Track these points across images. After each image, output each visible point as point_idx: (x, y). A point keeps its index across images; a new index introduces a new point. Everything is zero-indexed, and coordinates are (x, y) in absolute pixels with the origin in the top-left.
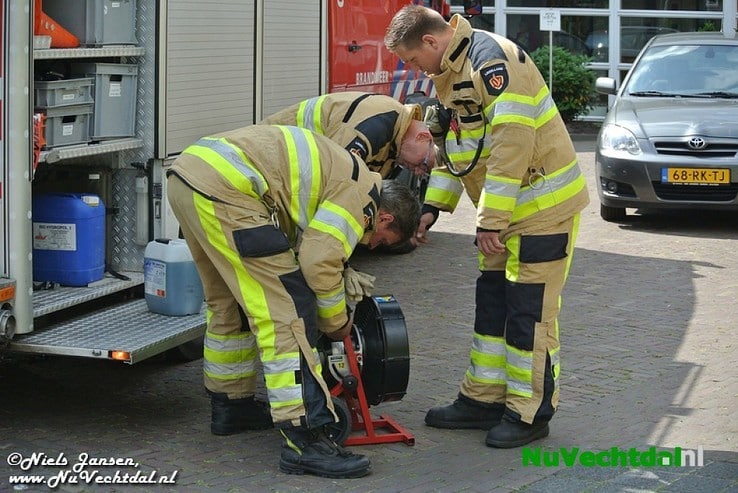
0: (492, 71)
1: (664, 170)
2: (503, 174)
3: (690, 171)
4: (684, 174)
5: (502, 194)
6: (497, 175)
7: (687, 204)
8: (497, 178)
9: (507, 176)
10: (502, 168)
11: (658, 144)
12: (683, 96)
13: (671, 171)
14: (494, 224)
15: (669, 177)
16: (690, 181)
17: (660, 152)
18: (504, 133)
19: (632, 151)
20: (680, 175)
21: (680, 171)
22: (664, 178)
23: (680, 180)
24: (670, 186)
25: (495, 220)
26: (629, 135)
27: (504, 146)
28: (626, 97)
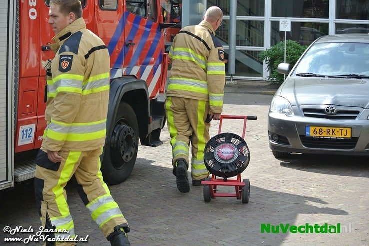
0: (65, 58)
1: (307, 128)
2: (62, 121)
3: (325, 129)
4: (321, 131)
5: (59, 131)
6: (58, 121)
7: (323, 150)
8: (59, 123)
9: (64, 122)
10: (62, 117)
11: (305, 110)
12: (330, 77)
13: (312, 129)
14: (54, 148)
15: (311, 132)
16: (325, 135)
17: (306, 115)
18: (65, 98)
19: (288, 114)
20: (318, 131)
21: (318, 129)
22: (308, 133)
23: (318, 135)
24: (311, 138)
25: (55, 146)
26: (288, 103)
27: (64, 105)
28: (294, 77)
